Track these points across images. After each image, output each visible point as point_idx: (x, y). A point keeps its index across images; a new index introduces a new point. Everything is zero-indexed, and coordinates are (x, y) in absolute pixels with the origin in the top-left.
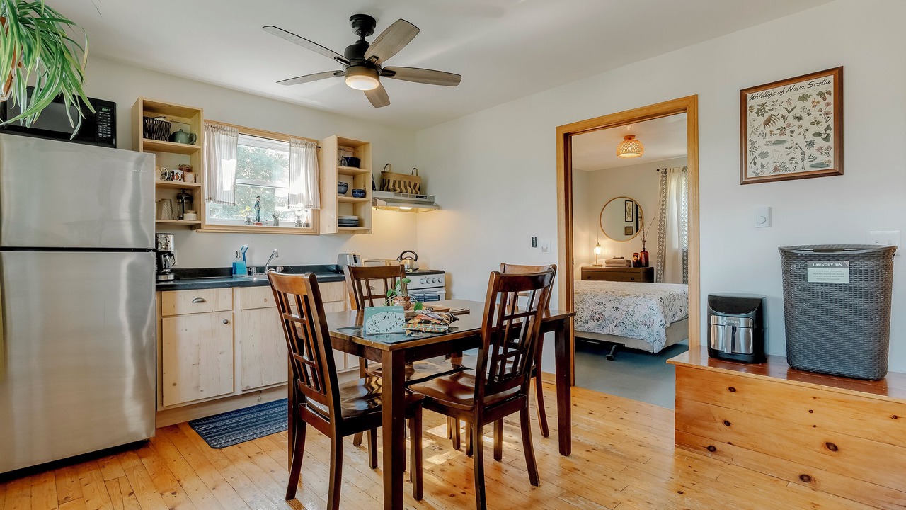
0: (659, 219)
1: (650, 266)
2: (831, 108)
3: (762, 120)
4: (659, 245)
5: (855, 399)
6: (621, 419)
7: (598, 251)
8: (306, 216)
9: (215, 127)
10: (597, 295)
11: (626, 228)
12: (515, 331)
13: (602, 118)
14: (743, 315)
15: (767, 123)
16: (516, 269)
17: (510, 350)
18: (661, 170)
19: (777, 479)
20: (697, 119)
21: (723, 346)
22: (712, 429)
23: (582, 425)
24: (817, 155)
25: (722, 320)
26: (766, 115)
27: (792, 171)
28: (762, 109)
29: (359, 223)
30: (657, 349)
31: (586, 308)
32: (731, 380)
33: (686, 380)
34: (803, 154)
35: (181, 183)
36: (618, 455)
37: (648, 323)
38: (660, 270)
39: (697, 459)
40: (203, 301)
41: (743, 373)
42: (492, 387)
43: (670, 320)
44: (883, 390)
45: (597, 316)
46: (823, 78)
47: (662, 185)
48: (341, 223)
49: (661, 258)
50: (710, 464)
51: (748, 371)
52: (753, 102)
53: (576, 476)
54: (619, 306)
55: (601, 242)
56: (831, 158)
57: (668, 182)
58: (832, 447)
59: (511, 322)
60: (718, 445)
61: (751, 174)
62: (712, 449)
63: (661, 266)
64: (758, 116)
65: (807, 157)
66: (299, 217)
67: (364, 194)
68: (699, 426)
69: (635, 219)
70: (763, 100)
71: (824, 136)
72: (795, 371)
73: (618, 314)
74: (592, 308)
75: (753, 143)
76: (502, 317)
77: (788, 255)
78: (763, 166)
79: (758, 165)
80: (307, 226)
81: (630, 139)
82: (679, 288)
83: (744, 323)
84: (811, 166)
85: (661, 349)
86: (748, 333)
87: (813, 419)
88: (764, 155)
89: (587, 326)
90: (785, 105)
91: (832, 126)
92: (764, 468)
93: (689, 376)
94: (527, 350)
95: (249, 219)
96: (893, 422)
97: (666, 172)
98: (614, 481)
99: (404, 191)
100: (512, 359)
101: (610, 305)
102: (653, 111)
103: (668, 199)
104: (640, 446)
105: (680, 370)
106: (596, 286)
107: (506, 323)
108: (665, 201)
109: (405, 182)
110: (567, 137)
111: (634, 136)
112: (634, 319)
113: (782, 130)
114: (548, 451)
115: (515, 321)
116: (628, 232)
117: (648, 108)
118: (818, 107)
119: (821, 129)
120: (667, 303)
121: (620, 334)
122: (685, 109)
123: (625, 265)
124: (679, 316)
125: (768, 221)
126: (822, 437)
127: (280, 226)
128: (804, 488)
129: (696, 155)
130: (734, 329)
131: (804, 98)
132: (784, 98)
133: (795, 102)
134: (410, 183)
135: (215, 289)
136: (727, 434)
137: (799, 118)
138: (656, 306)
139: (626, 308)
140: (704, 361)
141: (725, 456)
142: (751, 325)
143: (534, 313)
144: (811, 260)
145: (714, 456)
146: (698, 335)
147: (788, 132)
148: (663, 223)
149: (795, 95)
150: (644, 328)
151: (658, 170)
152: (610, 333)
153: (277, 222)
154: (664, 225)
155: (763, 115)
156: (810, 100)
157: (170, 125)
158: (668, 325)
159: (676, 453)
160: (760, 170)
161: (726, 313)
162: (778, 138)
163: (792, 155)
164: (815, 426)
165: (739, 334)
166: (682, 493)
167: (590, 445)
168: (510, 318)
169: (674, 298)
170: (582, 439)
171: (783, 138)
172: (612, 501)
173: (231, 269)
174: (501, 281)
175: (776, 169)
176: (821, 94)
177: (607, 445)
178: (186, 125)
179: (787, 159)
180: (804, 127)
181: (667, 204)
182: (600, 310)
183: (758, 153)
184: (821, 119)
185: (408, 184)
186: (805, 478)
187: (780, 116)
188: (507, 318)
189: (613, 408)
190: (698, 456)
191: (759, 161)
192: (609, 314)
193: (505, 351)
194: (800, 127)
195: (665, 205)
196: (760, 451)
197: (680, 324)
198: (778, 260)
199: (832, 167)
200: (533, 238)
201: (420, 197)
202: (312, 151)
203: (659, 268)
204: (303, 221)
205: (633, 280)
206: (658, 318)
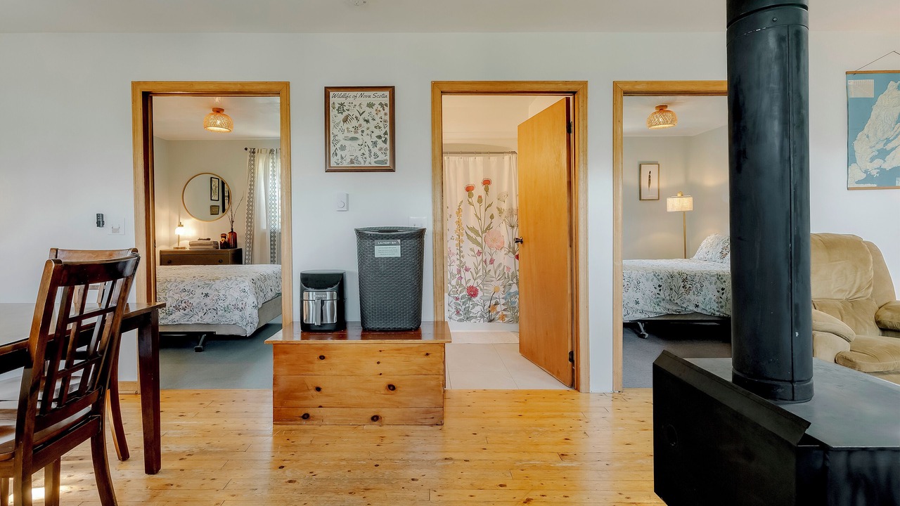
0: (247, 199)
1: (238, 248)
2: (388, 118)
3: (341, 117)
4: (248, 226)
5: (406, 346)
6: (217, 412)
7: (179, 231)
10: (183, 281)
11: (212, 207)
12: (84, 335)
13: (192, 83)
14: (329, 289)
15: (345, 120)
16: (76, 255)
17: (76, 362)
18: (249, 150)
19: (355, 426)
20: (289, 105)
21: (313, 320)
22: (305, 398)
23: (171, 432)
24: (379, 153)
25: (312, 295)
26: (345, 114)
27: (362, 165)
28: (341, 108)
30: (250, 331)
31: (169, 297)
32: (321, 349)
33: (283, 357)
34: (370, 151)
36: (217, 452)
37: (240, 306)
38: (249, 251)
39: (294, 430)
41: (330, 341)
42: (48, 417)
43: (262, 301)
44: (419, 336)
45: (184, 305)
46: (383, 93)
47: (250, 165)
49: (250, 239)
50: (305, 431)
51: (332, 339)
52: (335, 99)
53: (169, 492)
54: (209, 292)
55: (184, 221)
56: (388, 157)
57: (256, 163)
58: (391, 387)
59: (80, 323)
60: (311, 412)
61: (333, 164)
62: (306, 417)
63: (249, 247)
64: (339, 113)
65: (372, 154)
68: (296, 398)
69: (222, 198)
70: (342, 100)
71: (383, 139)
72: (367, 332)
73: (207, 300)
74: (176, 297)
75: (335, 136)
76: (64, 319)
77: (361, 234)
78: (342, 158)
79: (339, 157)
81: (218, 112)
82: (268, 269)
83: (329, 295)
84: (375, 162)
85: (254, 330)
86: (332, 304)
87: (380, 369)
88: (343, 148)
89: (171, 318)
90: (357, 108)
91: (388, 132)
92: (347, 420)
93: (285, 353)
94: (102, 357)
96: (426, 358)
97: (254, 153)
98: (215, 481)
100: (80, 373)
101: (198, 292)
102: (247, 88)
103: (256, 179)
104: (239, 434)
105: (279, 349)
106: (180, 272)
107: (71, 326)
108: (253, 181)
110: (147, 97)
111: (223, 110)
112: (226, 304)
113: (355, 128)
114: (129, 476)
115: (85, 322)
116: (214, 211)
117: (242, 84)
118: (379, 116)
119: (382, 133)
120: (258, 284)
121: (210, 321)
122: (278, 94)
123: (211, 247)
124: (270, 295)
125: (345, 206)
126: (385, 381)
128: (374, 427)
129: (289, 140)
130: (323, 302)
131: (370, 105)
132: (357, 102)
133: (365, 108)
136: (320, 399)
137: (367, 121)
138: (248, 288)
139: (216, 293)
140: (297, 336)
141: (317, 419)
142: (335, 298)
143: (113, 309)
144: (377, 239)
145: (308, 423)
146: (291, 312)
147: (359, 131)
148: (251, 204)
149: (365, 101)
150: (237, 312)
151: (246, 149)
152: (200, 322)
154: (252, 206)
155: (342, 113)
156: (375, 107)
158: (260, 306)
159: (275, 431)
160: (340, 160)
161: (315, 288)
162: (353, 135)
163: (362, 151)
164: (381, 374)
165: (326, 306)
166: (283, 467)
167: (184, 452)
168: (78, 320)
169: (265, 278)
170: (173, 448)
171: (356, 136)
172: (215, 503)
174: (64, 272)
175: (352, 162)
176: (381, 104)
177: (203, 445)
179: (359, 154)
180: (371, 129)
181: (255, 185)
182: (187, 298)
183: (338, 146)
184: (381, 125)
186: (375, 418)
187: (354, 117)
188: (73, 320)
189: (207, 403)
190: (294, 427)
191: (339, 152)
192: (198, 301)
193: (69, 365)
194: (368, 129)
195: (253, 185)
196: (344, 406)
197: (272, 303)
198: (353, 239)
199: (388, 165)
200: (98, 215)
203: (248, 249)
205: (220, 262)
206: (251, 300)
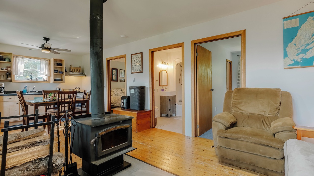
2: (141, 60)
5: (130, 113)
8: (46, 78)
9: (17, 56)
14: (125, 99)
20: (126, 59)
29: (62, 80)
34: (138, 68)
35: (6, 71)
40: (11, 99)
46: (140, 54)
48: (55, 80)
52: (133, 57)
56: (141, 69)
61: (132, 72)
64: (133, 60)
66: (44, 78)
67: (63, 73)
75: (133, 65)
80: (46, 81)
83: (125, 101)
84: (139, 71)
86: (125, 103)
91: (141, 63)
95: (28, 79)
99: (76, 72)
102: (120, 57)
109: (76, 69)
110: (109, 61)
122: (124, 57)
125: (134, 81)
127: (38, 81)
129: (126, 67)
134: (78, 70)
135: (14, 96)
144: (131, 89)
149: (137, 56)
153: (37, 80)
156: (139, 58)
157: (3, 57)
171: (136, 65)
173: (22, 91)
175: (135, 71)
178: (9, 56)
185: (77, 70)
187: (136, 60)
191: (133, 69)
194: (138, 63)
201: (81, 73)
202: (47, 62)
204: (45, 79)
